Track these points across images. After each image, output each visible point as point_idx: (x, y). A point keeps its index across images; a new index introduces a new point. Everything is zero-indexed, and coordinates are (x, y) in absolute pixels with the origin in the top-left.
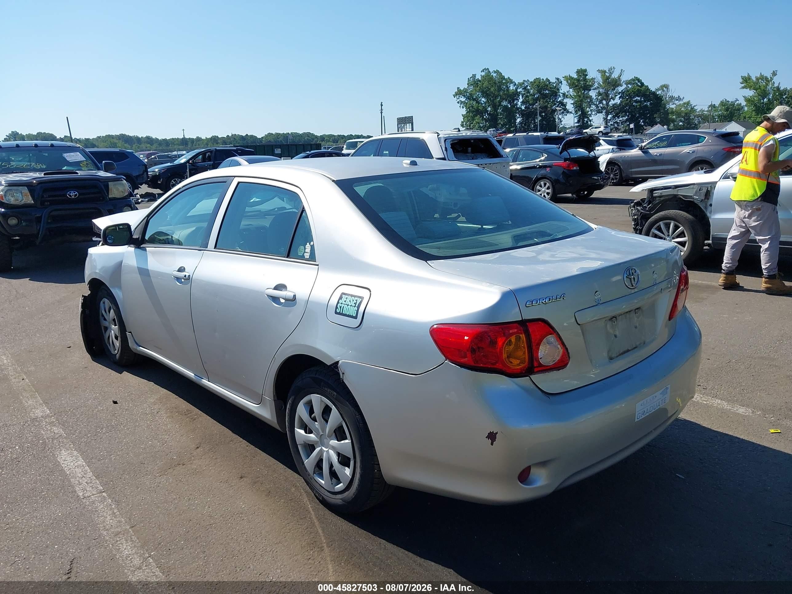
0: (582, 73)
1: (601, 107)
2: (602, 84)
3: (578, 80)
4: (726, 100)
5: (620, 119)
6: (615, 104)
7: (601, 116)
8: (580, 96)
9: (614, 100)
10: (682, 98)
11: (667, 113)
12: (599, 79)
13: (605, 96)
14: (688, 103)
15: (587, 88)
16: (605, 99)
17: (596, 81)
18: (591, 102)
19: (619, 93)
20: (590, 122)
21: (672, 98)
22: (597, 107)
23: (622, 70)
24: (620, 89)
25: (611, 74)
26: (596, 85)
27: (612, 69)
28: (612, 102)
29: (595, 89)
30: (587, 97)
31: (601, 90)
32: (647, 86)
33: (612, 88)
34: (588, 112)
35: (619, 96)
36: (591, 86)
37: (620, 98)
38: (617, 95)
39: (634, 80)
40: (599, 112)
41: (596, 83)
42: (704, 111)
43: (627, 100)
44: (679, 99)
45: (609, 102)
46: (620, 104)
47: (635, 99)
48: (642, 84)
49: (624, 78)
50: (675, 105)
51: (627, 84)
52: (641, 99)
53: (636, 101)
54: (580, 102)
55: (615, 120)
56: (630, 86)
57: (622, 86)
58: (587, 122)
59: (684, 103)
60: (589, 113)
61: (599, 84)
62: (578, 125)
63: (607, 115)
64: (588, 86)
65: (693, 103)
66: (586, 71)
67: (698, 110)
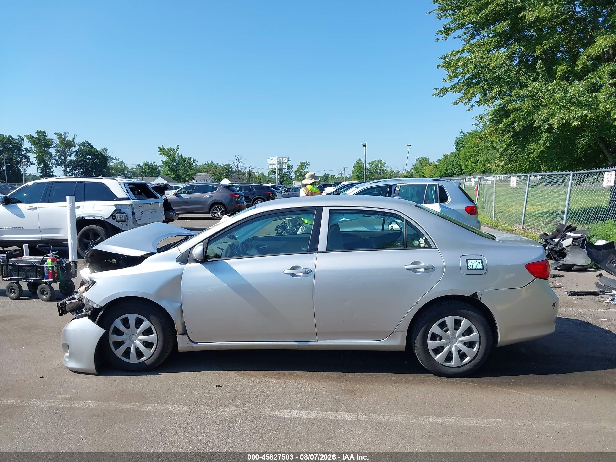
0: (42, 134)
1: (60, 162)
2: (59, 143)
3: (39, 139)
4: (147, 162)
5: (77, 171)
6: (72, 160)
7: (61, 168)
8: (41, 152)
9: (70, 156)
10: (118, 159)
11: (109, 168)
12: (56, 139)
13: (63, 154)
14: (122, 162)
15: (48, 146)
16: (63, 156)
17: (54, 141)
18: (51, 157)
19: (74, 152)
20: (52, 173)
21: (111, 158)
22: (57, 161)
23: (75, 135)
24: (75, 149)
25: (66, 137)
26: (54, 144)
27: (66, 133)
28: (69, 159)
29: (54, 147)
30: (48, 153)
31: (59, 149)
32: (96, 148)
33: (68, 147)
34: (49, 164)
35: (74, 154)
36: (51, 145)
37: (75, 155)
38: (72, 153)
39: (85, 143)
40: (59, 165)
41: (54, 143)
42: (134, 168)
43: (81, 158)
44: (116, 159)
45: (67, 158)
46: (76, 161)
47: (87, 157)
48: (92, 147)
49: (77, 141)
50: (113, 163)
51: (79, 146)
52: (92, 157)
53: (89, 159)
54: (42, 157)
55: (73, 172)
56: (83, 148)
57: (75, 147)
58: (49, 173)
59: (120, 162)
60: (50, 166)
61: (56, 143)
62: (41, 174)
63: (66, 167)
64: (47, 144)
65: (126, 163)
66: (45, 132)
67: (129, 168)
